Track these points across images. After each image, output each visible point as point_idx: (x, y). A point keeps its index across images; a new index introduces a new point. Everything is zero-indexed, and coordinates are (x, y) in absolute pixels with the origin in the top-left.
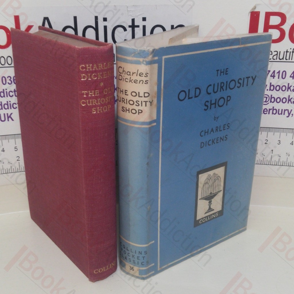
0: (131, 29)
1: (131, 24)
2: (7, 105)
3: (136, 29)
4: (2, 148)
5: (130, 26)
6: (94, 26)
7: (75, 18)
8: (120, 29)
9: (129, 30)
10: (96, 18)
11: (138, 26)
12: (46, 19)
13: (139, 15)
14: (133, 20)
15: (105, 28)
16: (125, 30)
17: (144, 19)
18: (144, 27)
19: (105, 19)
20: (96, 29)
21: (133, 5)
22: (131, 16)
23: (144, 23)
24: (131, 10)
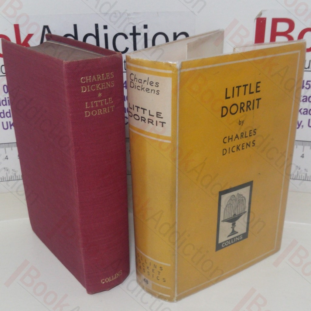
0: (132, 36)
1: (132, 32)
2: (10, 113)
3: (137, 37)
4: (6, 156)
5: (131, 34)
6: (95, 34)
7: (75, 26)
8: (122, 37)
9: (131, 38)
10: (97, 26)
11: (139, 34)
12: (46, 27)
13: (140, 22)
14: (134, 28)
15: (106, 35)
16: (126, 37)
17: (146, 27)
18: (146, 35)
19: (105, 27)
20: (97, 37)
21: (134, 13)
22: (132, 23)
23: (145, 31)
24: (132, 18)
